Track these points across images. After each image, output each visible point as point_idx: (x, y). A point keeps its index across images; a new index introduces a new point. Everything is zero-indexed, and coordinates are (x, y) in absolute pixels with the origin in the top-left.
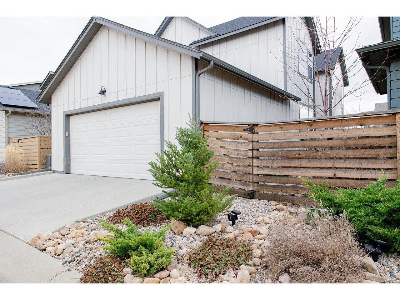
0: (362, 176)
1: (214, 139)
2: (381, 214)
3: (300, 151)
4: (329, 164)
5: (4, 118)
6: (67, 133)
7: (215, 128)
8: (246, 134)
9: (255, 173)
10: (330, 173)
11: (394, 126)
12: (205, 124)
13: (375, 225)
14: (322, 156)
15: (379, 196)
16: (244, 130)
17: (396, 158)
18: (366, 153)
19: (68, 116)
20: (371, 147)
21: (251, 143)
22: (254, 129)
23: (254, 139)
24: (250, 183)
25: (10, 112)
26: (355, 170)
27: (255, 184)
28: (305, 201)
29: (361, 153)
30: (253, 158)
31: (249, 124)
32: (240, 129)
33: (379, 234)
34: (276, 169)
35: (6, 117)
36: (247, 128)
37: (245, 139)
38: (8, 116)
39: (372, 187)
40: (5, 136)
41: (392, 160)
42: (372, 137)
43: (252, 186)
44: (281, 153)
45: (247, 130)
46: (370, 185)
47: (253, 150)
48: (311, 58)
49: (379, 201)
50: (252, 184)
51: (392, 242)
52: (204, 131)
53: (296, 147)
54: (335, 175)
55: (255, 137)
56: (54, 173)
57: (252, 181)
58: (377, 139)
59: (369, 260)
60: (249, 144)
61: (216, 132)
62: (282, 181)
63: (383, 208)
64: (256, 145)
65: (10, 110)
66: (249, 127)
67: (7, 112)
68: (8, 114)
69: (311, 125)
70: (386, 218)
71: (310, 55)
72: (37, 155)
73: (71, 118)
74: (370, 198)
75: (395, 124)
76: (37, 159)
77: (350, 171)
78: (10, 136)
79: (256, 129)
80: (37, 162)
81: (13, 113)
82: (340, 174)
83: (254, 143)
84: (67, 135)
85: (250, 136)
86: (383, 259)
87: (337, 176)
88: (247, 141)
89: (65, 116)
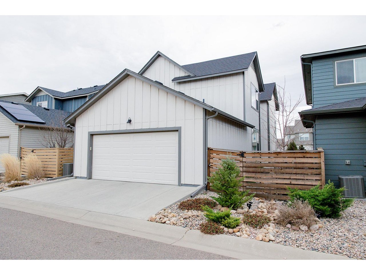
0: (305, 183)
1: (217, 159)
2: (319, 201)
3: (272, 169)
4: (287, 176)
5: (18, 131)
6: (91, 148)
7: (218, 152)
8: (239, 158)
9: (244, 181)
10: (288, 182)
11: (320, 158)
12: (210, 149)
13: (317, 205)
14: (284, 172)
15: (317, 193)
16: (237, 155)
17: (321, 174)
18: (306, 171)
19: (92, 135)
20: (310, 168)
21: (242, 163)
22: (244, 155)
23: (244, 161)
24: (241, 187)
25: (24, 126)
26: (301, 180)
27: (244, 187)
28: (274, 197)
29: (304, 171)
30: (243, 172)
31: (241, 151)
32: (235, 154)
33: (320, 209)
34: (258, 178)
35: (19, 130)
36: (239, 154)
37: (238, 160)
38: (21, 130)
39: (313, 190)
40: (17, 146)
41: (320, 175)
42: (309, 163)
43: (242, 189)
44: (261, 170)
45: (239, 155)
46: (312, 188)
47: (243, 167)
48: (257, 93)
49: (318, 196)
50: (242, 187)
51: (324, 212)
52: (210, 154)
53: (269, 167)
54: (291, 182)
55: (244, 160)
56: (76, 178)
57: (242, 186)
58: (312, 164)
59: (317, 219)
60: (240, 163)
61: (219, 155)
62: (261, 186)
63: (320, 198)
64: (245, 164)
65: (25, 124)
66: (240, 153)
67: (21, 126)
68: (22, 128)
69: (277, 155)
70: (322, 203)
71: (257, 92)
72: (57, 163)
73: (94, 137)
74: (314, 195)
75: (320, 157)
76: (56, 166)
77: (298, 181)
78: (21, 146)
79: (245, 155)
80: (56, 170)
81: (27, 127)
82: (294, 182)
83: (244, 163)
84: (91, 150)
85: (241, 159)
86: (321, 219)
87: (292, 183)
88: (239, 162)
89: (90, 135)
